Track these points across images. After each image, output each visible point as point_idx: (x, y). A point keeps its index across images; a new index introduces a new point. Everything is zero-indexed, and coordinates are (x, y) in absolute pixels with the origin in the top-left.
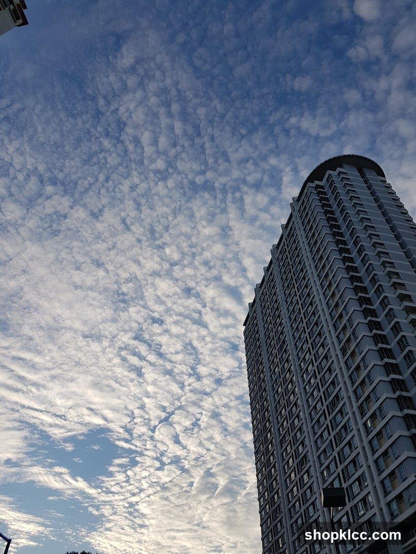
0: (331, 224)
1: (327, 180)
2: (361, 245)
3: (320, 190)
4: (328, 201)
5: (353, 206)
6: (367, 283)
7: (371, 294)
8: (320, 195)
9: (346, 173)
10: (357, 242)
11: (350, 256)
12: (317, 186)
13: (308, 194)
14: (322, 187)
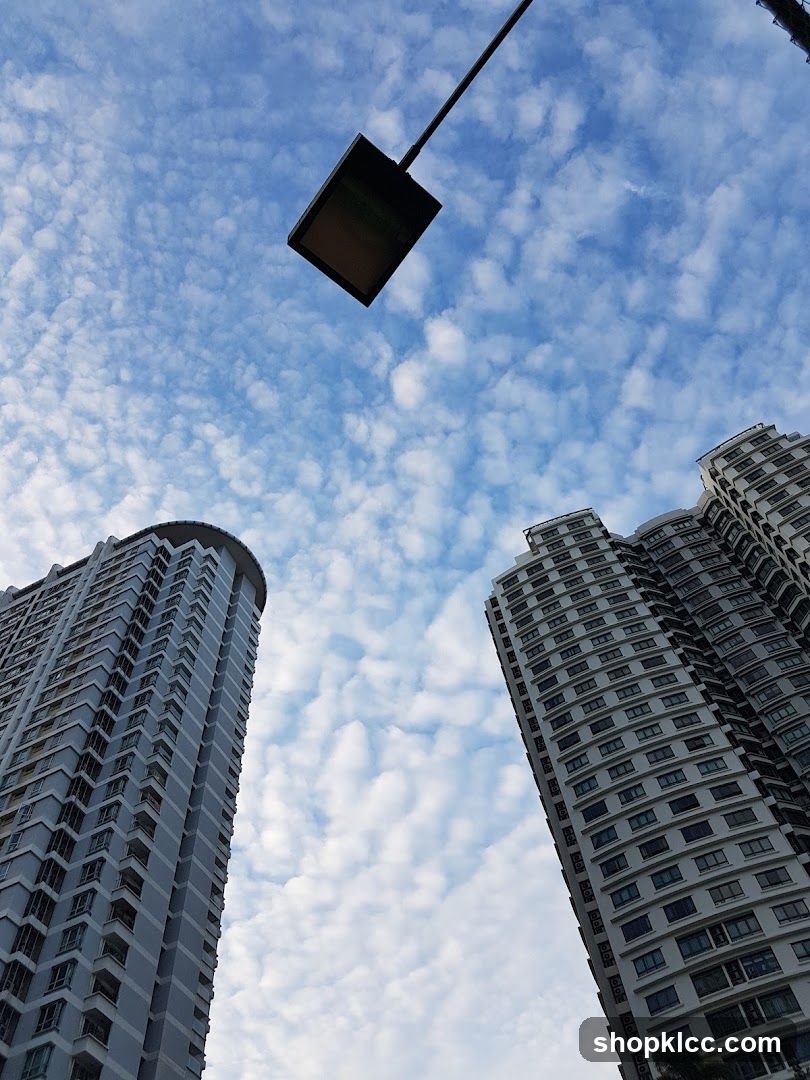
0: (135, 624)
1: (183, 552)
2: (151, 692)
3: (161, 559)
4: (159, 584)
5: (188, 620)
6: (108, 761)
7: (99, 785)
8: (155, 567)
9: (217, 564)
10: (148, 681)
11: (120, 697)
12: (162, 550)
13: (140, 550)
14: (168, 557)
